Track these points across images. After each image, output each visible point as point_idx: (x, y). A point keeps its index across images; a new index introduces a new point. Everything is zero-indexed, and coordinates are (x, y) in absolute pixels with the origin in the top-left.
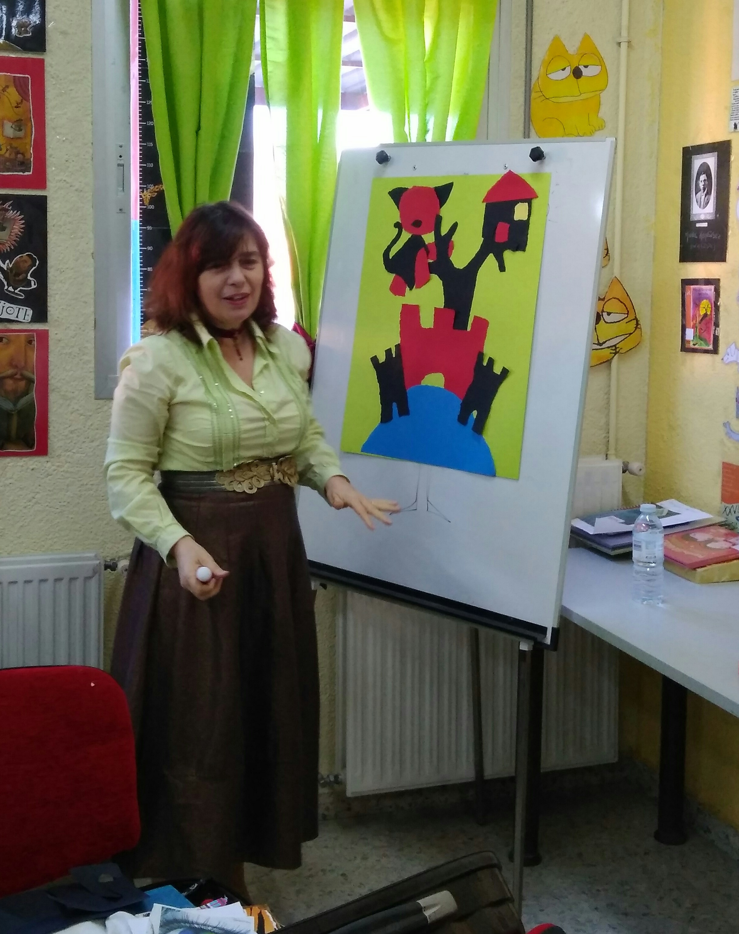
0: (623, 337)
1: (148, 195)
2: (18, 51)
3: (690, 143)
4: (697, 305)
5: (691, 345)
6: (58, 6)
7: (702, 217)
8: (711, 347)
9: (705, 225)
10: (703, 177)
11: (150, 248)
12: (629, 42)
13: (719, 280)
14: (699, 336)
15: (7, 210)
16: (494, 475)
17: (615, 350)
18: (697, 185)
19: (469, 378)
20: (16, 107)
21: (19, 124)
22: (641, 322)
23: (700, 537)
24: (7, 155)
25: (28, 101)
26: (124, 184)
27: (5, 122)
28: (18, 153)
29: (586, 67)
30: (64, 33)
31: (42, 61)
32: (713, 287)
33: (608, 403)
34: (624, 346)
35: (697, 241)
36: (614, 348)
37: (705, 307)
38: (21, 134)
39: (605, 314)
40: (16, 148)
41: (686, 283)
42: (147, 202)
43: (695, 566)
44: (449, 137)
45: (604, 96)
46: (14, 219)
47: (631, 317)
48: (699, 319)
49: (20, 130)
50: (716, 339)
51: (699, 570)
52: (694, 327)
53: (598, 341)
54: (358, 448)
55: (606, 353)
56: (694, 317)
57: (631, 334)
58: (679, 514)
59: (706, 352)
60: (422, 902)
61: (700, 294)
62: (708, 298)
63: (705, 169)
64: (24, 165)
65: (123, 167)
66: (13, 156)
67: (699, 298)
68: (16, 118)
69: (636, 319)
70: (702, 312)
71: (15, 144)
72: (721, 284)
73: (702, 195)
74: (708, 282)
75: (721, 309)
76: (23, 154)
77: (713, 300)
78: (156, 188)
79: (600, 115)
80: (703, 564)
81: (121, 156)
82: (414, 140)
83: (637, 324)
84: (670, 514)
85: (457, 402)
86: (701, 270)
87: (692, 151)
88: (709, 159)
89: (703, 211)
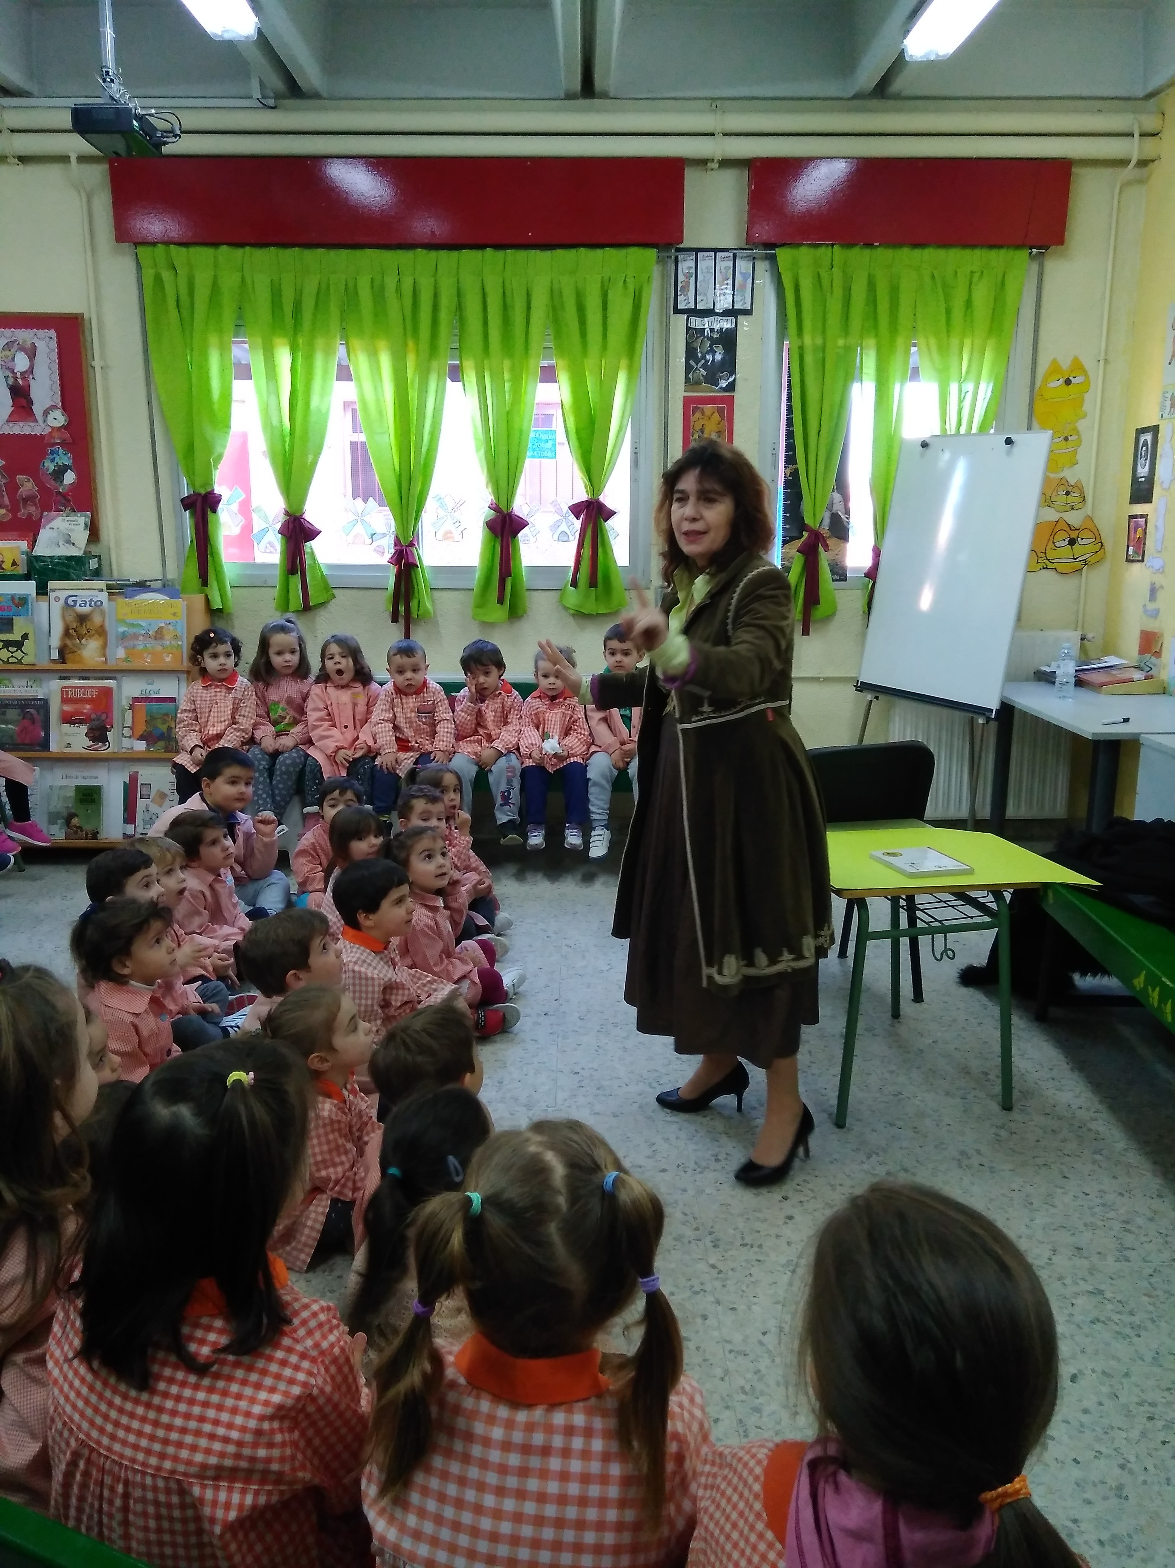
0: (1092, 554)
1: (788, 471)
2: (720, 392)
4: (1135, 531)
5: (1131, 558)
7: (1142, 475)
8: (1140, 559)
9: (1143, 479)
10: (1144, 448)
12: (1105, 360)
13: (1147, 515)
14: (1136, 552)
18: (1141, 454)
20: (718, 423)
23: (1114, 672)
25: (725, 420)
26: (775, 465)
29: (1074, 378)
30: (746, 380)
31: (734, 396)
32: (1143, 520)
33: (1079, 597)
34: (1092, 560)
35: (1138, 490)
36: (1084, 561)
37: (1140, 533)
39: (1080, 538)
41: (1131, 517)
42: (787, 476)
43: (1102, 684)
44: (974, 430)
47: (1098, 541)
48: (1136, 540)
50: (1144, 553)
51: (1104, 687)
52: (1133, 546)
53: (1074, 556)
55: (1079, 565)
56: (1134, 539)
57: (1097, 552)
58: (1108, 661)
59: (1138, 561)
61: (1137, 524)
62: (1141, 527)
63: (1145, 443)
65: (775, 454)
67: (1137, 527)
68: (717, 430)
69: (1101, 542)
70: (1138, 536)
72: (1149, 518)
73: (1143, 460)
74: (1142, 516)
75: (1147, 534)
77: (1144, 528)
78: (794, 467)
80: (1107, 684)
81: (774, 449)
82: (953, 432)
83: (1102, 545)
86: (1139, 509)
87: (1141, 431)
88: (1148, 437)
89: (1143, 471)
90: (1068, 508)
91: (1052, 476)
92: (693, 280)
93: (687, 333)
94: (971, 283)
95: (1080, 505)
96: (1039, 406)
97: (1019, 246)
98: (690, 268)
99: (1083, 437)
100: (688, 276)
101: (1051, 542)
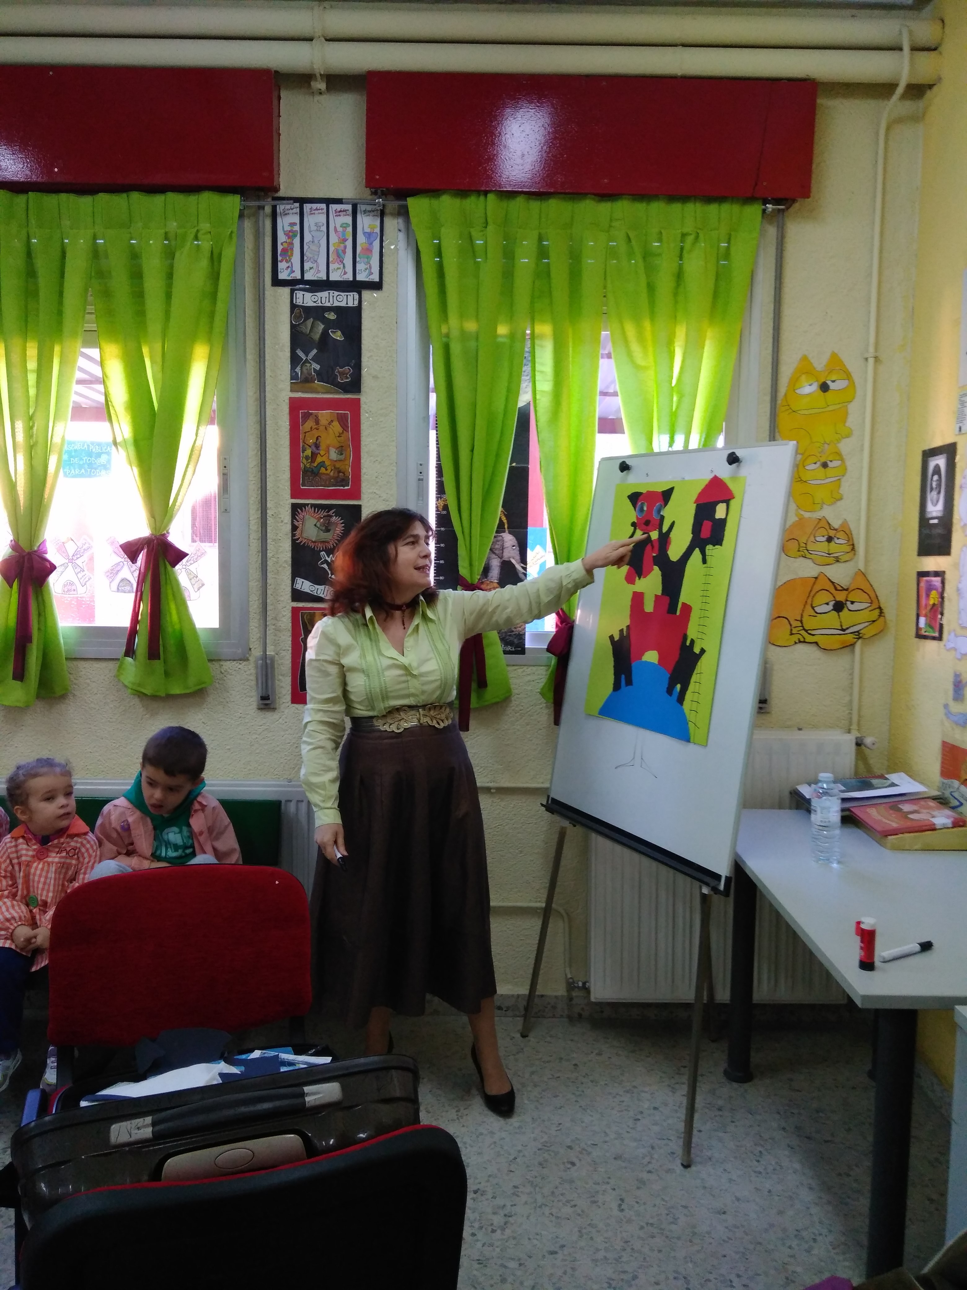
0: (867, 624)
2: (340, 393)
3: (927, 448)
4: (928, 596)
5: (923, 632)
6: (371, 356)
7: (934, 514)
8: (937, 634)
9: (936, 521)
10: (936, 477)
11: (442, 545)
12: (876, 357)
13: (944, 572)
14: (930, 625)
15: (331, 516)
16: (688, 740)
17: (858, 635)
18: (931, 485)
19: (675, 656)
20: (339, 437)
21: (341, 450)
22: (885, 611)
23: (906, 808)
24: (332, 474)
25: (348, 432)
26: (423, 494)
27: (330, 448)
28: (339, 472)
29: (833, 381)
30: (376, 377)
31: (359, 400)
32: (938, 579)
33: (852, 683)
34: (868, 632)
35: (929, 536)
36: (857, 634)
37: (934, 597)
38: (342, 457)
39: (848, 603)
40: (339, 468)
41: (922, 574)
42: (440, 509)
43: (887, 834)
45: (853, 408)
46: (336, 524)
47: (875, 605)
48: (929, 608)
49: (341, 454)
50: (941, 626)
51: (890, 837)
52: (926, 616)
53: (841, 626)
54: (596, 712)
55: (850, 638)
56: (926, 605)
57: (874, 621)
58: (897, 785)
59: (934, 638)
60: (307, 1089)
61: (930, 585)
62: (936, 589)
63: (937, 471)
64: (344, 482)
65: (422, 480)
66: (336, 475)
67: (930, 588)
68: (338, 445)
69: (880, 608)
70: (931, 602)
71: (338, 465)
72: (948, 576)
73: (934, 493)
74: (937, 574)
75: (946, 600)
76: (344, 473)
77: (940, 590)
79: (847, 424)
80: (895, 832)
81: (421, 473)
83: (881, 612)
84: (893, 785)
85: (665, 676)
86: (932, 563)
87: (929, 454)
88: (941, 461)
89: (935, 509)
90: (831, 560)
91: (807, 515)
92: (297, 241)
93: (292, 312)
94: (682, 249)
95: (846, 557)
96: (784, 418)
97: (749, 199)
98: (292, 224)
99: (848, 463)
100: (290, 235)
101: (808, 607)
